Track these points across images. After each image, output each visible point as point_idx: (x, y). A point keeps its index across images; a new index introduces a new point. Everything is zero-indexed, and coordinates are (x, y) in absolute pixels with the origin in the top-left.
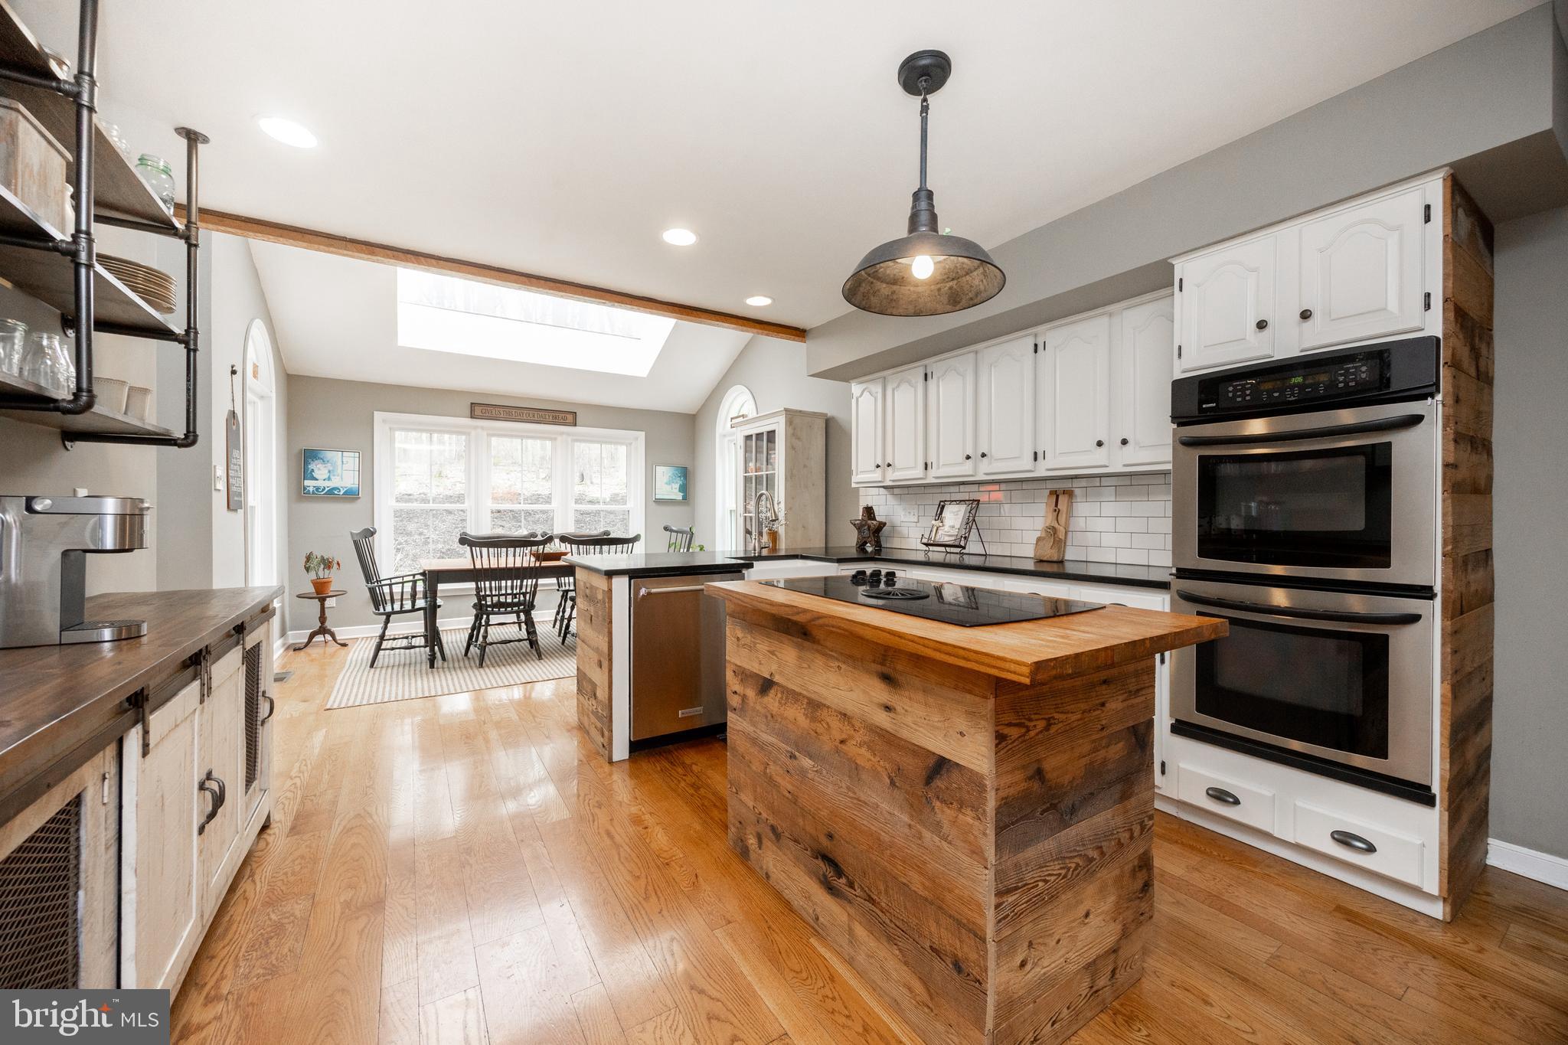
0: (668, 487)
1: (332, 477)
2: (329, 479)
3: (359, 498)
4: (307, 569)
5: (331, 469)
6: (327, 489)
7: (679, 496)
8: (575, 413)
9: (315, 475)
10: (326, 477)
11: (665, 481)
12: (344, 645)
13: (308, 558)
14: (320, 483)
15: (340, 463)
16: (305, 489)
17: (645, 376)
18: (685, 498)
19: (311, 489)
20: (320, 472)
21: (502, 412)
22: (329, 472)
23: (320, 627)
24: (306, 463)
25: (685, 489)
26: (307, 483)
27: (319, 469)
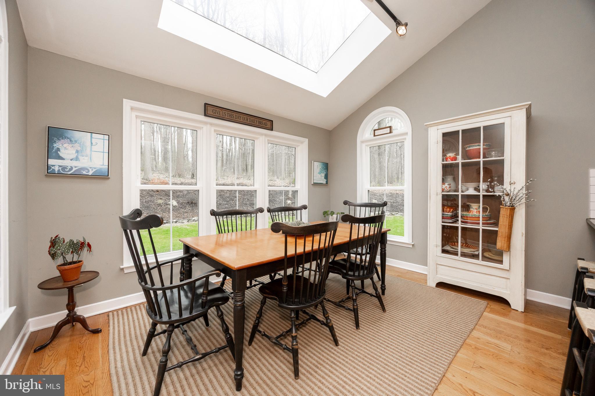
0: (320, 176)
1: (79, 157)
2: (77, 159)
3: (109, 178)
4: (53, 256)
5: (79, 149)
6: (74, 169)
7: (324, 182)
8: (272, 121)
9: (61, 154)
10: (74, 156)
11: (318, 172)
12: (96, 332)
13: (54, 243)
14: (66, 163)
15: (88, 143)
16: (48, 167)
17: (325, 95)
18: (327, 183)
19: (56, 169)
20: (67, 151)
21: (227, 114)
22: (77, 152)
23: (68, 315)
24: (50, 141)
25: (326, 177)
26: (51, 162)
27: (65, 148)
